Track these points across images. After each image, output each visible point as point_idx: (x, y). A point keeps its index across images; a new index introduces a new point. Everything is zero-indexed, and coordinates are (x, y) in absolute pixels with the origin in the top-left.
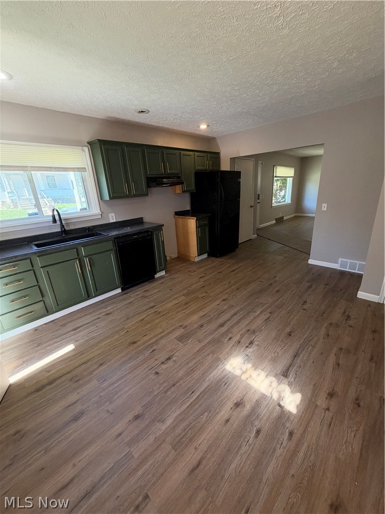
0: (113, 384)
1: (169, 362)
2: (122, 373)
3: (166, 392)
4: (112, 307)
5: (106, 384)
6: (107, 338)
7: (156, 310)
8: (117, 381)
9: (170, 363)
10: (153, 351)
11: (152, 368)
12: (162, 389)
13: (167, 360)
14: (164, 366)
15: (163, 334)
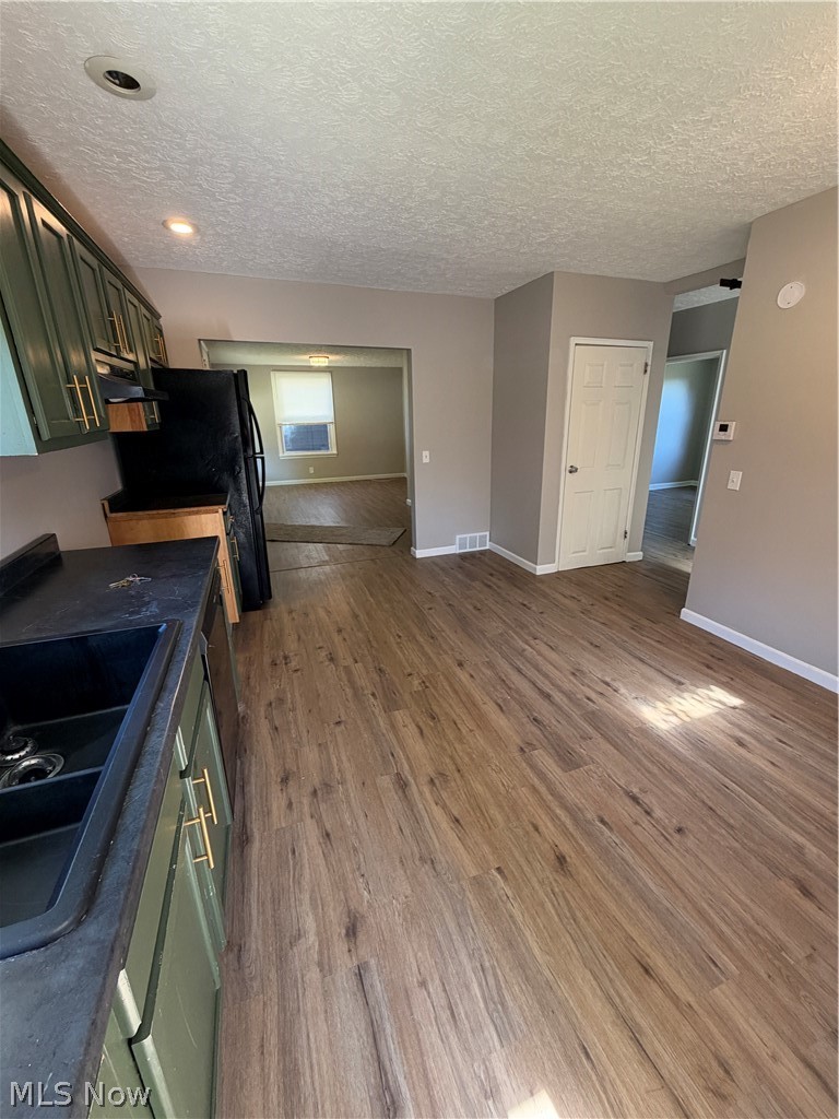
0: (720, 935)
1: (648, 802)
2: (684, 908)
3: (732, 827)
4: (306, 906)
5: (724, 959)
6: (511, 943)
7: (423, 780)
8: (712, 925)
9: (647, 799)
10: (602, 821)
11: (663, 835)
12: (724, 832)
13: (638, 803)
14: (658, 813)
15: (543, 789)
